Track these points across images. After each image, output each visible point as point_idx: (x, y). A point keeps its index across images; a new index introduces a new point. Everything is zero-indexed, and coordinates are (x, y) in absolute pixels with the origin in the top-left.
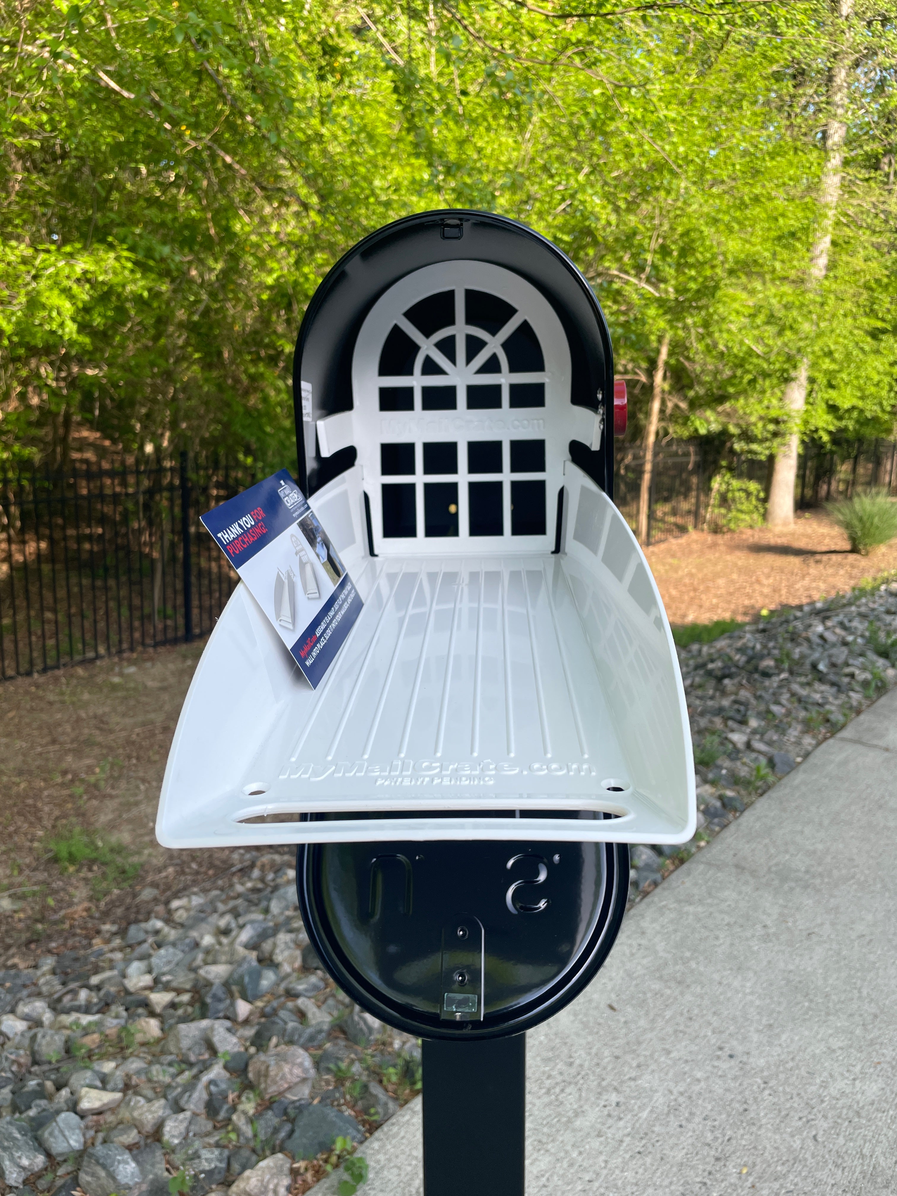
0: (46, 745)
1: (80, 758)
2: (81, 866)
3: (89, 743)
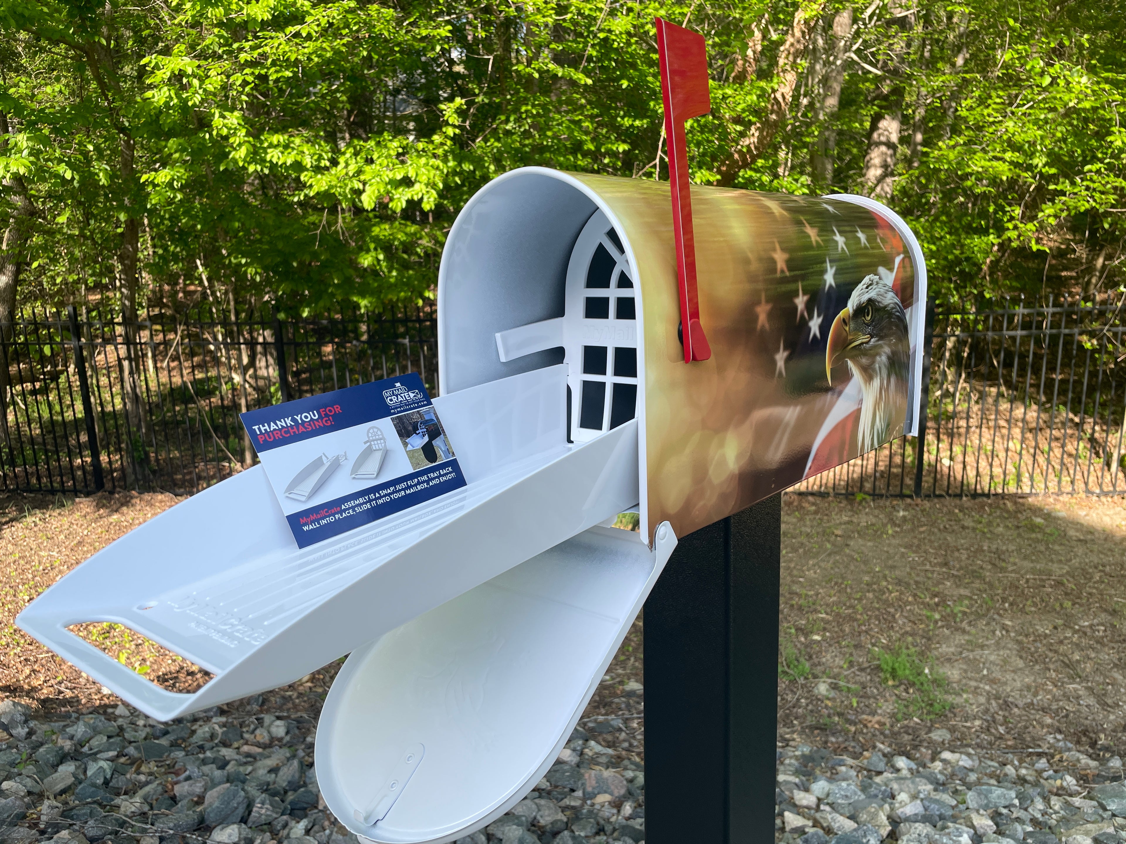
0: (935, 565)
1: (958, 586)
2: (901, 684)
3: (976, 575)
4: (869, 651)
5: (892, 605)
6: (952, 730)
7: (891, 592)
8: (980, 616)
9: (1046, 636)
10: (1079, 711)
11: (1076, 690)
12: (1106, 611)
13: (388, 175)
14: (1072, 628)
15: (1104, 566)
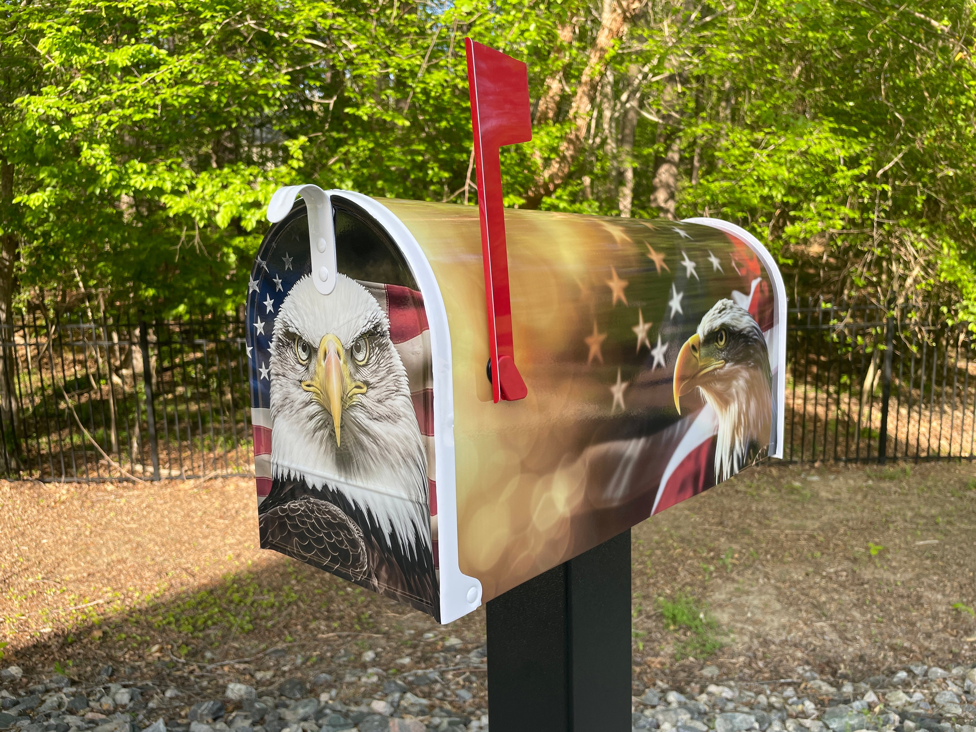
0: (712, 524)
1: (730, 542)
2: (680, 628)
3: (745, 532)
4: (656, 601)
5: (675, 560)
6: (720, 666)
7: (675, 549)
8: (747, 567)
9: (799, 582)
10: (824, 645)
11: (822, 627)
12: (848, 559)
13: (240, 199)
14: (820, 574)
15: (848, 521)
